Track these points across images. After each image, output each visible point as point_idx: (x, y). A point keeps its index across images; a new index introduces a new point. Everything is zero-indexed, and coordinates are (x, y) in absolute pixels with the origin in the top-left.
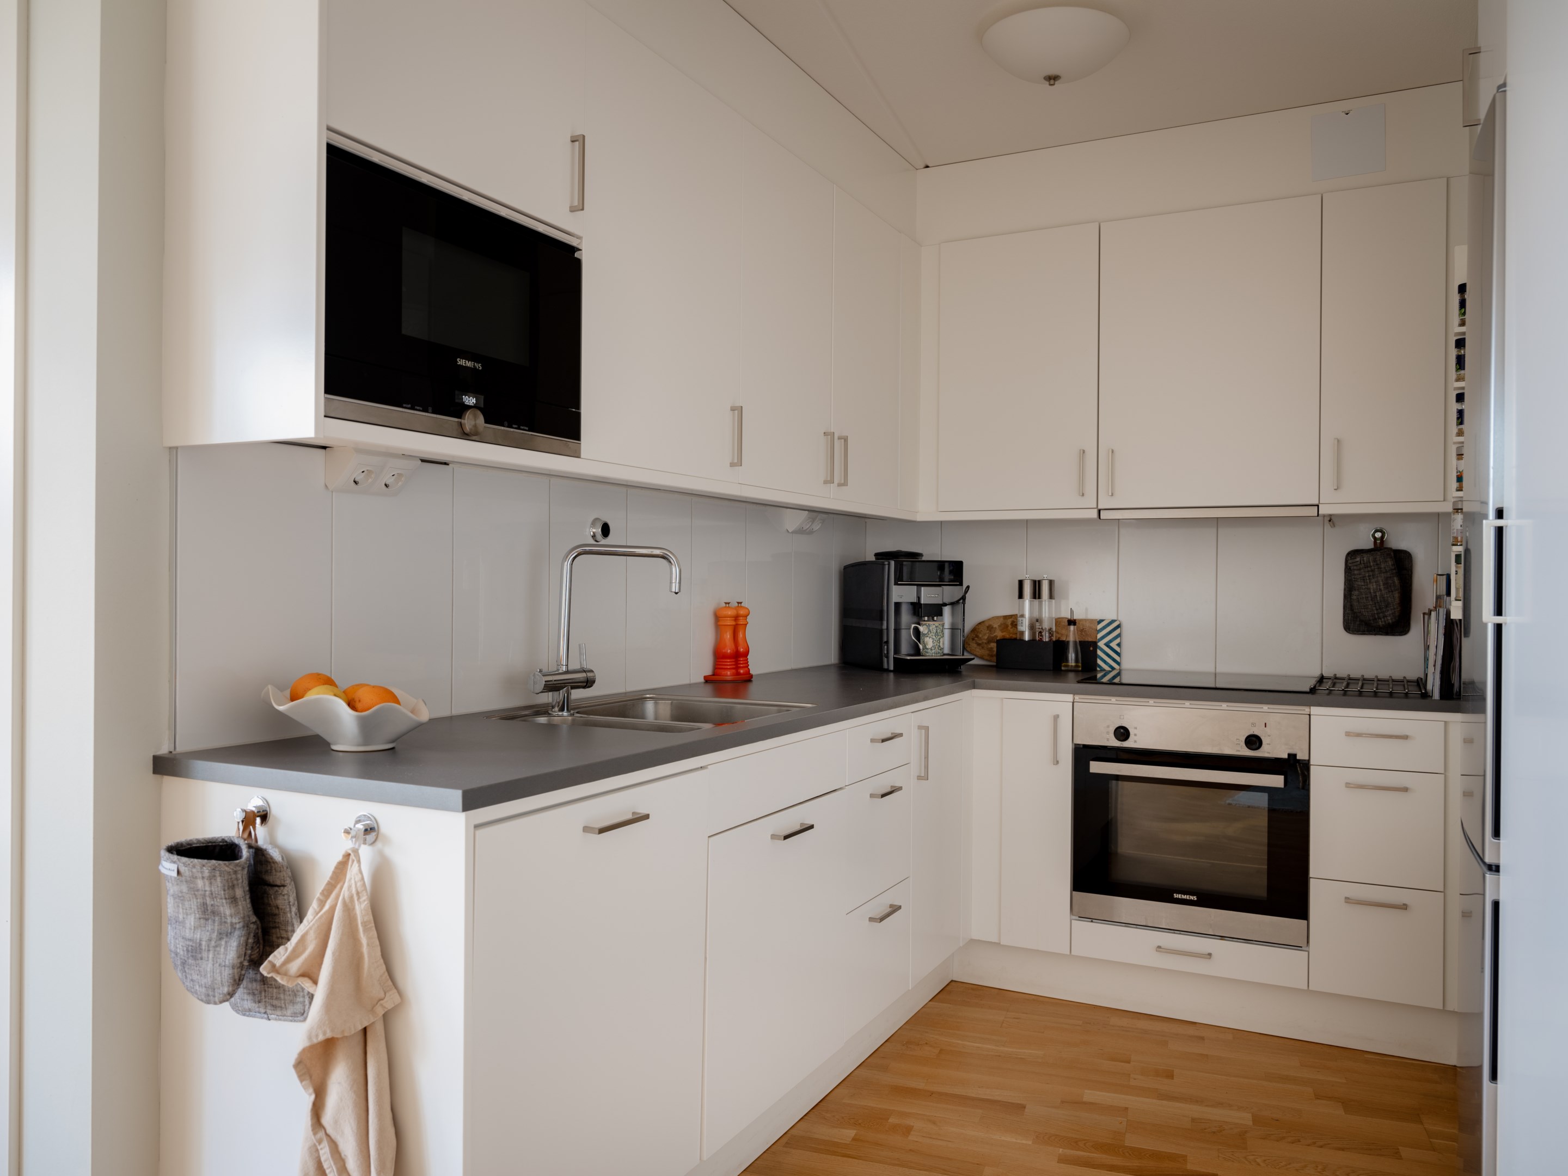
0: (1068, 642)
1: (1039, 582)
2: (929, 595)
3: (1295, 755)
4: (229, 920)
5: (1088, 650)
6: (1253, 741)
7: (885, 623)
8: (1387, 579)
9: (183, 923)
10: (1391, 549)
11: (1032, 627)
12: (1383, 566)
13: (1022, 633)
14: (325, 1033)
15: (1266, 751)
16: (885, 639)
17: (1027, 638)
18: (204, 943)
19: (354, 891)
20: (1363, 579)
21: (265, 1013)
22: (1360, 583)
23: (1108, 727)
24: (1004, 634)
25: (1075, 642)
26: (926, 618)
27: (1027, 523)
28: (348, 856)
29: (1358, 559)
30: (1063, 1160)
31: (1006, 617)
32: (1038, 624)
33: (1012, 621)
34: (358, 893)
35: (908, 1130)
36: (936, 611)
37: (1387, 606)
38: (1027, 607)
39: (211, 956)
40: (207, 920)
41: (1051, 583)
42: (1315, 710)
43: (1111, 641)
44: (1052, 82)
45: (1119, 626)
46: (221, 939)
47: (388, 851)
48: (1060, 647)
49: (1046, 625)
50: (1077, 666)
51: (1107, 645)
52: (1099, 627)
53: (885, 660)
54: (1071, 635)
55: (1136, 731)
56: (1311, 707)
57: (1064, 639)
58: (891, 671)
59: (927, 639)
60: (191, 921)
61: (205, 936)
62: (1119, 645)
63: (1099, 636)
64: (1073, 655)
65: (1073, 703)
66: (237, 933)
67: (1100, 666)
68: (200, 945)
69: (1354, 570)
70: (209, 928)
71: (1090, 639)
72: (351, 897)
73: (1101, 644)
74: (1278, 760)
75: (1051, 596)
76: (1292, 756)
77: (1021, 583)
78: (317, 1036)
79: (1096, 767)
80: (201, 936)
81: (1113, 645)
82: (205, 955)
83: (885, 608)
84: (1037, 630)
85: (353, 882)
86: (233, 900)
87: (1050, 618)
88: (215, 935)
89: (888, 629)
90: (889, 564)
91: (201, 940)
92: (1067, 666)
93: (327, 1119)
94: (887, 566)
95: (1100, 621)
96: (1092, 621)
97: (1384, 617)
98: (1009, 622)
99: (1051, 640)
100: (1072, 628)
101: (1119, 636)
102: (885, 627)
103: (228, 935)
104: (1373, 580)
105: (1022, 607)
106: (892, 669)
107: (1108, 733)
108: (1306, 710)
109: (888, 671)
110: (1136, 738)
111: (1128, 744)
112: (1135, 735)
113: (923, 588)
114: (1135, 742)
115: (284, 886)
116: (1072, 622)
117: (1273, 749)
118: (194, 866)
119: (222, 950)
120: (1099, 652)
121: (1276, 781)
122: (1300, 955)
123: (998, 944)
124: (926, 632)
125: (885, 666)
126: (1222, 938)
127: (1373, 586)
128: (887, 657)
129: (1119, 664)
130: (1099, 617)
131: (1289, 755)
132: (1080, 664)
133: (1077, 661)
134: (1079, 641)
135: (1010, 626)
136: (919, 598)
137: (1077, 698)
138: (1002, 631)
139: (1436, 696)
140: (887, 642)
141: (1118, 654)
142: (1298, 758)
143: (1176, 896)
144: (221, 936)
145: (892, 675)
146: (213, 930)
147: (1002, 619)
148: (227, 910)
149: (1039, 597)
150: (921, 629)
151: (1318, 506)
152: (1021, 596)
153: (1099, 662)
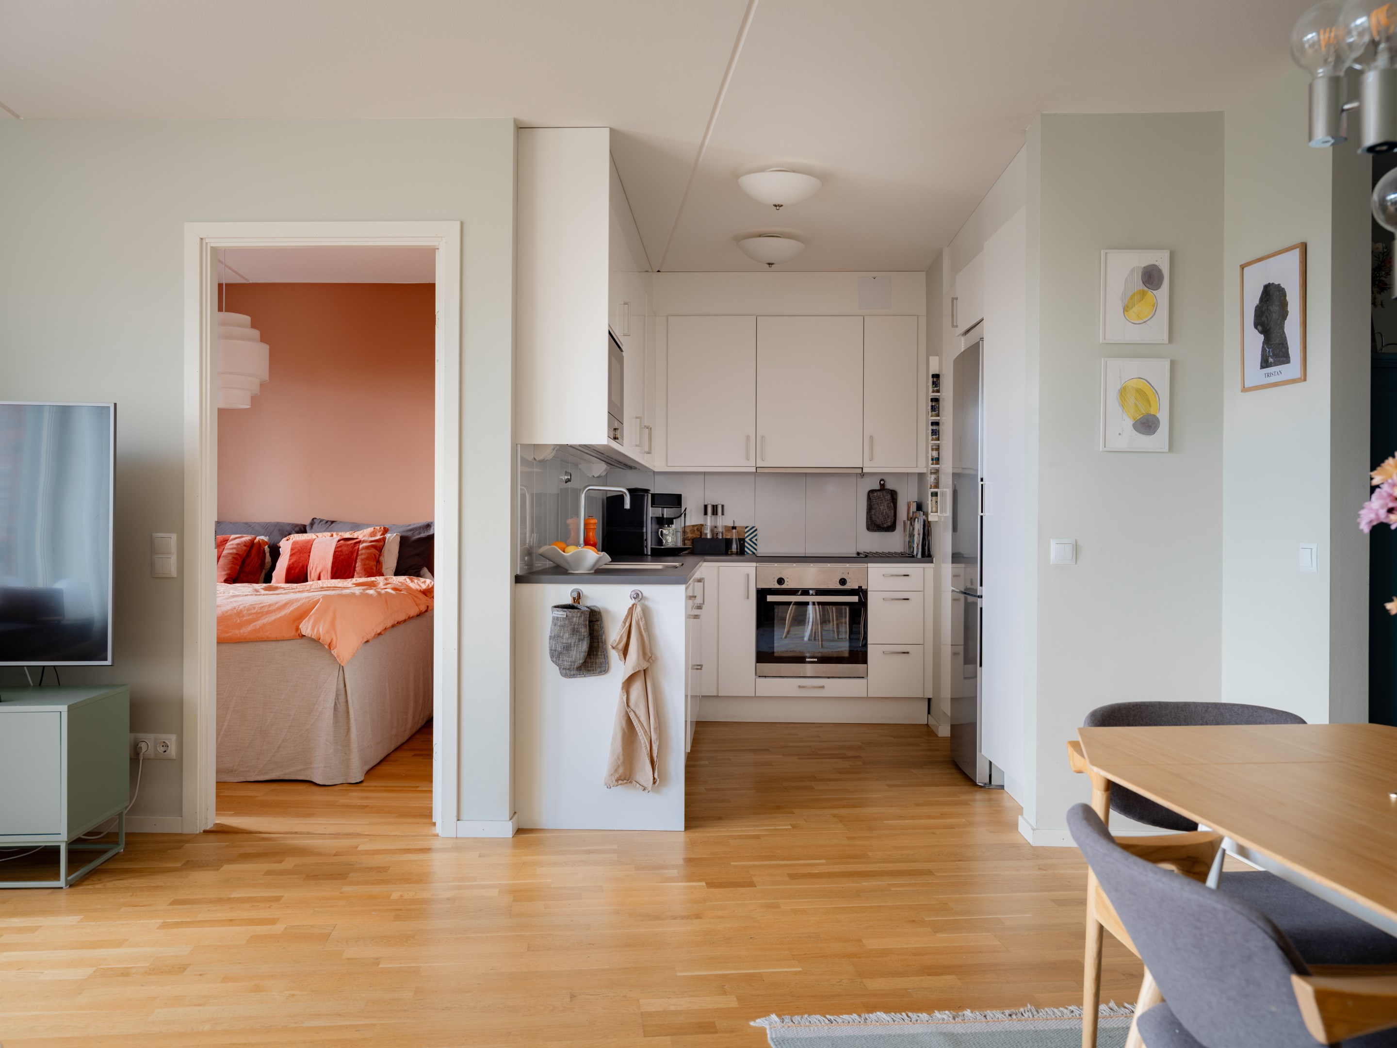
0: (732, 539)
1: (716, 506)
2: (667, 513)
3: (861, 587)
4: (583, 634)
5: (742, 542)
6: (843, 582)
7: (645, 528)
8: (888, 504)
9: (562, 637)
10: (889, 489)
11: (712, 531)
12: (886, 498)
13: (706, 534)
15: (848, 586)
16: (645, 538)
17: (709, 536)
18: (572, 644)
19: (639, 617)
20: (878, 504)
21: (583, 674)
22: (876, 506)
23: (774, 578)
24: (693, 535)
25: (736, 539)
26: (666, 526)
27: (705, 474)
28: (633, 605)
29: (875, 494)
31: (693, 526)
32: (715, 529)
33: (700, 528)
34: (641, 618)
36: (670, 522)
37: (888, 517)
38: (709, 521)
39: (575, 648)
40: (573, 634)
41: (723, 506)
42: (870, 565)
43: (752, 538)
44: (770, 266)
45: (756, 530)
46: (579, 642)
47: (647, 603)
48: (728, 542)
49: (720, 530)
50: (737, 552)
51: (750, 540)
52: (746, 530)
53: (645, 549)
54: (734, 535)
55: (788, 580)
56: (869, 564)
57: (729, 537)
58: (649, 555)
59: (668, 537)
60: (567, 635)
61: (573, 641)
62: (756, 540)
63: (746, 535)
64: (735, 546)
65: (756, 567)
66: (586, 639)
67: (746, 552)
68: (571, 644)
69: (873, 499)
71: (741, 537)
72: (639, 620)
73: (747, 540)
74: (853, 590)
75: (723, 514)
76: (860, 587)
77: (706, 507)
78: (636, 669)
79: (770, 598)
80: (572, 641)
81: (754, 540)
82: (572, 649)
83: (645, 520)
84: (715, 532)
85: (639, 614)
86: (584, 626)
87: (723, 526)
88: (577, 640)
89: (646, 532)
90: (647, 496)
91: (571, 643)
92: (732, 552)
93: (632, 704)
94: (646, 497)
95: (746, 527)
96: (742, 527)
97: (887, 523)
98: (696, 528)
99: (722, 538)
100: (734, 531)
101: (756, 535)
102: (645, 530)
103: (583, 640)
104: (882, 505)
105: (706, 520)
106: (650, 554)
107: (774, 581)
108: (866, 565)
109: (647, 555)
110: (788, 583)
111: (783, 587)
112: (787, 582)
113: (665, 509)
114: (787, 585)
115: (598, 621)
116: (734, 528)
117: (851, 585)
118: (574, 613)
119: (580, 646)
120: (746, 544)
121: (855, 599)
122: (863, 681)
123: (717, 697)
124: (667, 533)
125: (646, 553)
126: (828, 678)
127: (882, 508)
128: (646, 547)
129: (756, 550)
130: (746, 526)
131: (859, 587)
132: (739, 551)
133: (737, 549)
134: (739, 539)
135: (696, 531)
136: (663, 515)
137: (758, 564)
138: (692, 534)
139: (919, 556)
140: (646, 540)
141: (756, 545)
142: (863, 588)
143: (807, 660)
144: (579, 640)
145: (650, 557)
146: (576, 638)
147: (691, 527)
148: (582, 630)
149: (717, 514)
150: (664, 531)
151: (862, 468)
152: (706, 513)
153: (746, 549)
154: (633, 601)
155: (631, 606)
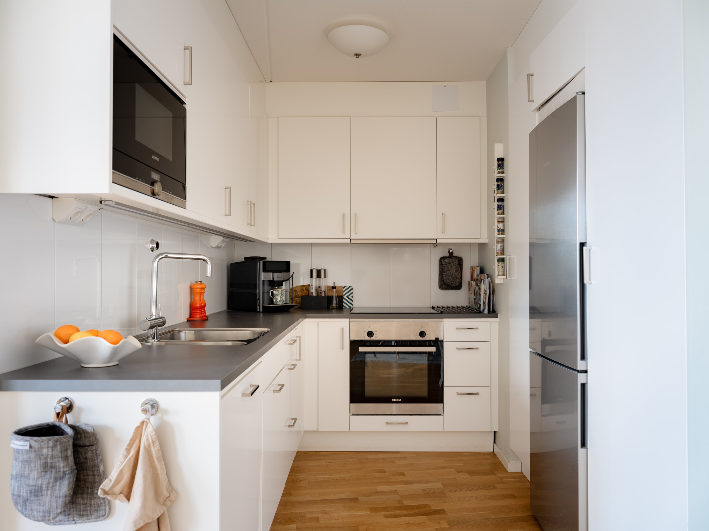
0: (333, 296)
1: (320, 270)
2: (277, 277)
3: (438, 338)
4: (62, 470)
5: (340, 299)
6: (422, 334)
7: (258, 290)
8: (456, 268)
9: (28, 477)
10: (456, 256)
11: (317, 290)
12: (455, 263)
13: (312, 293)
14: (144, 521)
15: (427, 338)
16: (258, 298)
17: (314, 295)
18: (44, 486)
19: (150, 441)
20: (448, 268)
21: (74, 520)
22: (447, 270)
23: (365, 331)
24: (302, 293)
25: (336, 296)
26: (276, 287)
27: (311, 244)
28: (143, 423)
29: (446, 260)
30: (386, 517)
31: (303, 286)
32: (319, 289)
33: (307, 287)
34: (153, 442)
35: (317, 519)
36: (280, 284)
37: (456, 279)
38: (314, 282)
39: (49, 492)
40: (46, 472)
41: (325, 270)
42: (445, 320)
43: (349, 295)
44: (357, 56)
45: (352, 289)
46: (56, 482)
48: (329, 299)
49: (323, 289)
50: (337, 307)
51: (348, 297)
52: (344, 289)
53: (258, 307)
54: (334, 293)
55: (376, 333)
56: (444, 319)
57: (330, 295)
58: (261, 312)
59: (277, 297)
60: (35, 474)
61: (45, 482)
62: (352, 297)
63: (344, 293)
64: (335, 302)
65: (350, 322)
66: (67, 476)
67: (344, 306)
68: (41, 487)
69: (444, 265)
70: (48, 476)
71: (340, 295)
72: (149, 445)
73: (345, 297)
74: (430, 341)
75: (325, 277)
76: (437, 339)
77: (312, 271)
78: (140, 524)
79: (362, 349)
80: (43, 482)
81: (350, 297)
82: (44, 493)
83: (258, 283)
84: (319, 291)
85: (149, 436)
86: (66, 458)
87: (325, 286)
88: (52, 480)
89: (259, 293)
90: (260, 263)
91: (42, 485)
92: (333, 307)
94: (259, 264)
95: (344, 287)
96: (341, 287)
97: (455, 283)
98: (304, 288)
99: (325, 296)
100: (334, 290)
101: (352, 293)
102: (258, 292)
103: (61, 478)
104: (451, 269)
105: (312, 281)
106: (262, 311)
107: (365, 334)
108: (442, 320)
109: (260, 312)
110: (376, 336)
111: (373, 338)
112: (376, 334)
113: (275, 274)
114: (376, 337)
115: (93, 445)
116: (334, 288)
117: (430, 336)
118: (42, 441)
119: (57, 488)
120: (344, 300)
121: (433, 349)
122: (441, 418)
123: (317, 431)
124: (277, 293)
125: (258, 310)
126: (411, 415)
127: (451, 271)
128: (259, 305)
129: (352, 305)
130: (344, 285)
131: (436, 338)
132: (338, 306)
133: (337, 304)
134: (338, 296)
135: (305, 290)
136: (273, 278)
137: (351, 320)
138: (301, 292)
140: (259, 299)
141: (352, 301)
142: (439, 339)
143: (393, 400)
144: (56, 480)
145: (262, 314)
146: (50, 478)
147: (301, 287)
148: (61, 464)
149: (320, 277)
150: (275, 292)
151: (436, 240)
152: (312, 276)
153: (344, 304)
154: (143, 417)
155: (138, 424)
